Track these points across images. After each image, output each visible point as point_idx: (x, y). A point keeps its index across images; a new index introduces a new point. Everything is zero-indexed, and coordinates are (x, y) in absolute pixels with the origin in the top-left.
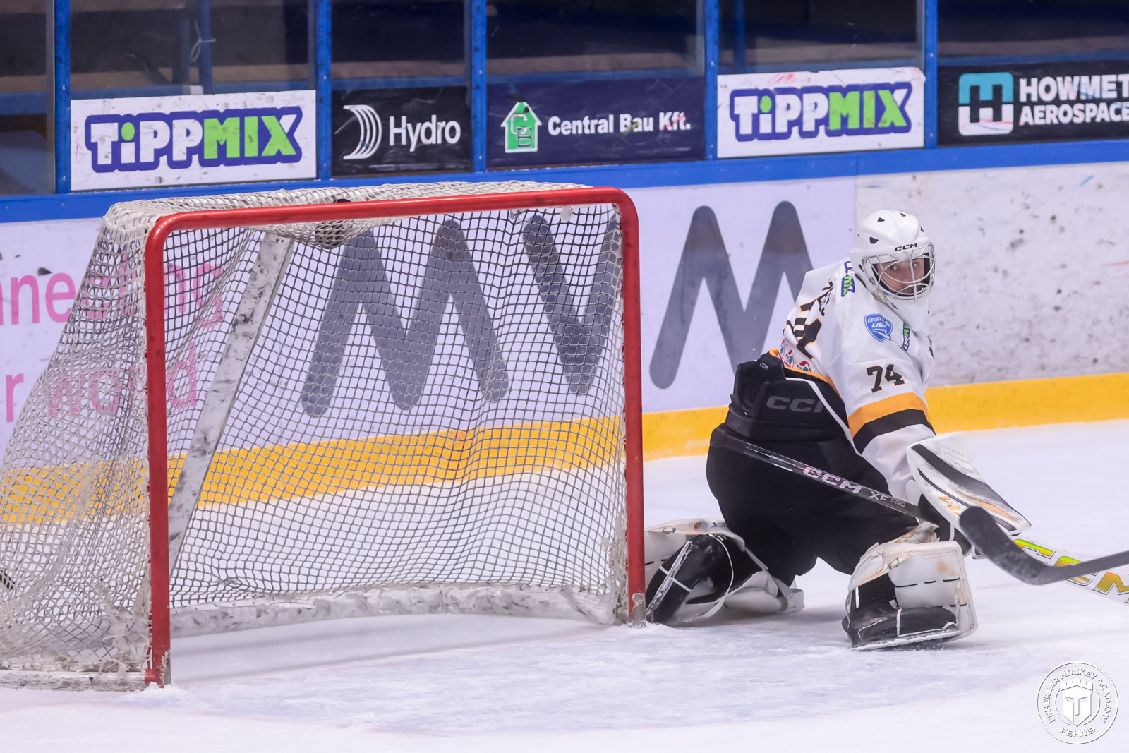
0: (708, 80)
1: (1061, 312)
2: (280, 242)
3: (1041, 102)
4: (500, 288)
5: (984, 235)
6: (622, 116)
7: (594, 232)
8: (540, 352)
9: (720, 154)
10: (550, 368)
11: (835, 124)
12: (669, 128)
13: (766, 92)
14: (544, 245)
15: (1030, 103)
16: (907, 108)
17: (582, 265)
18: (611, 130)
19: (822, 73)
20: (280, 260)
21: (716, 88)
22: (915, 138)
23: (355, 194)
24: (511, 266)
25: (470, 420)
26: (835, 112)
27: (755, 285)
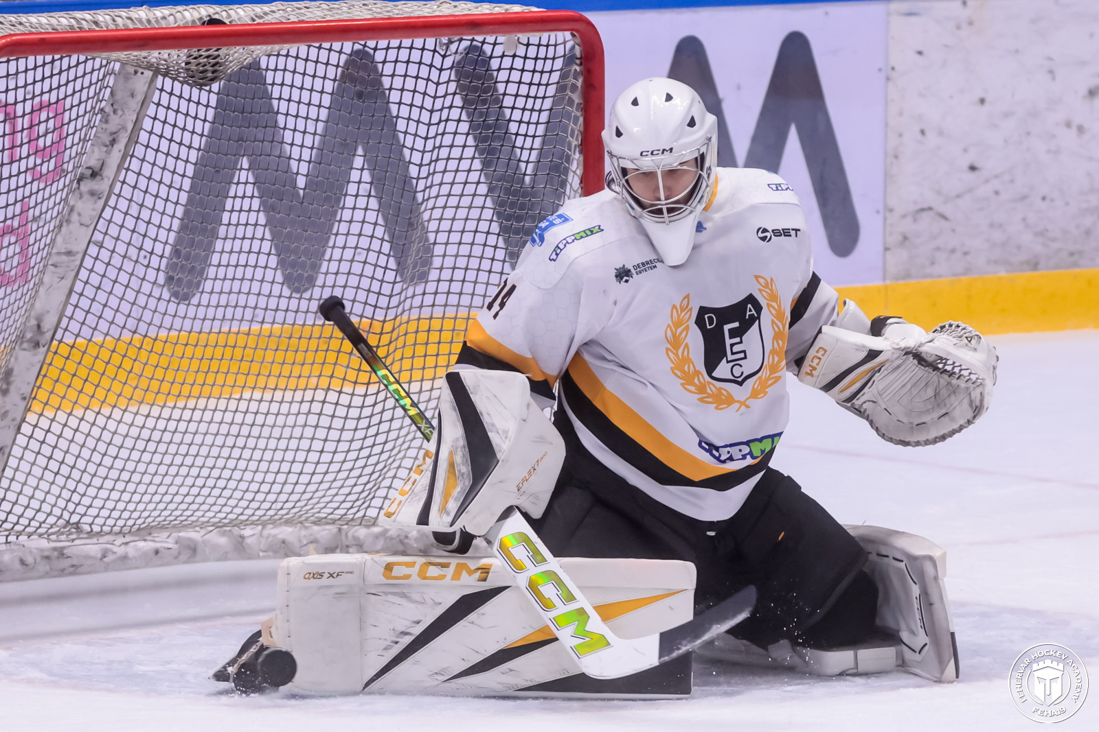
2: (139, 74)
4: (426, 138)
5: (1054, 78)
7: (548, 68)
8: (479, 220)
14: (483, 84)
17: (532, 110)
20: (140, 98)
24: (441, 110)
25: (388, 308)
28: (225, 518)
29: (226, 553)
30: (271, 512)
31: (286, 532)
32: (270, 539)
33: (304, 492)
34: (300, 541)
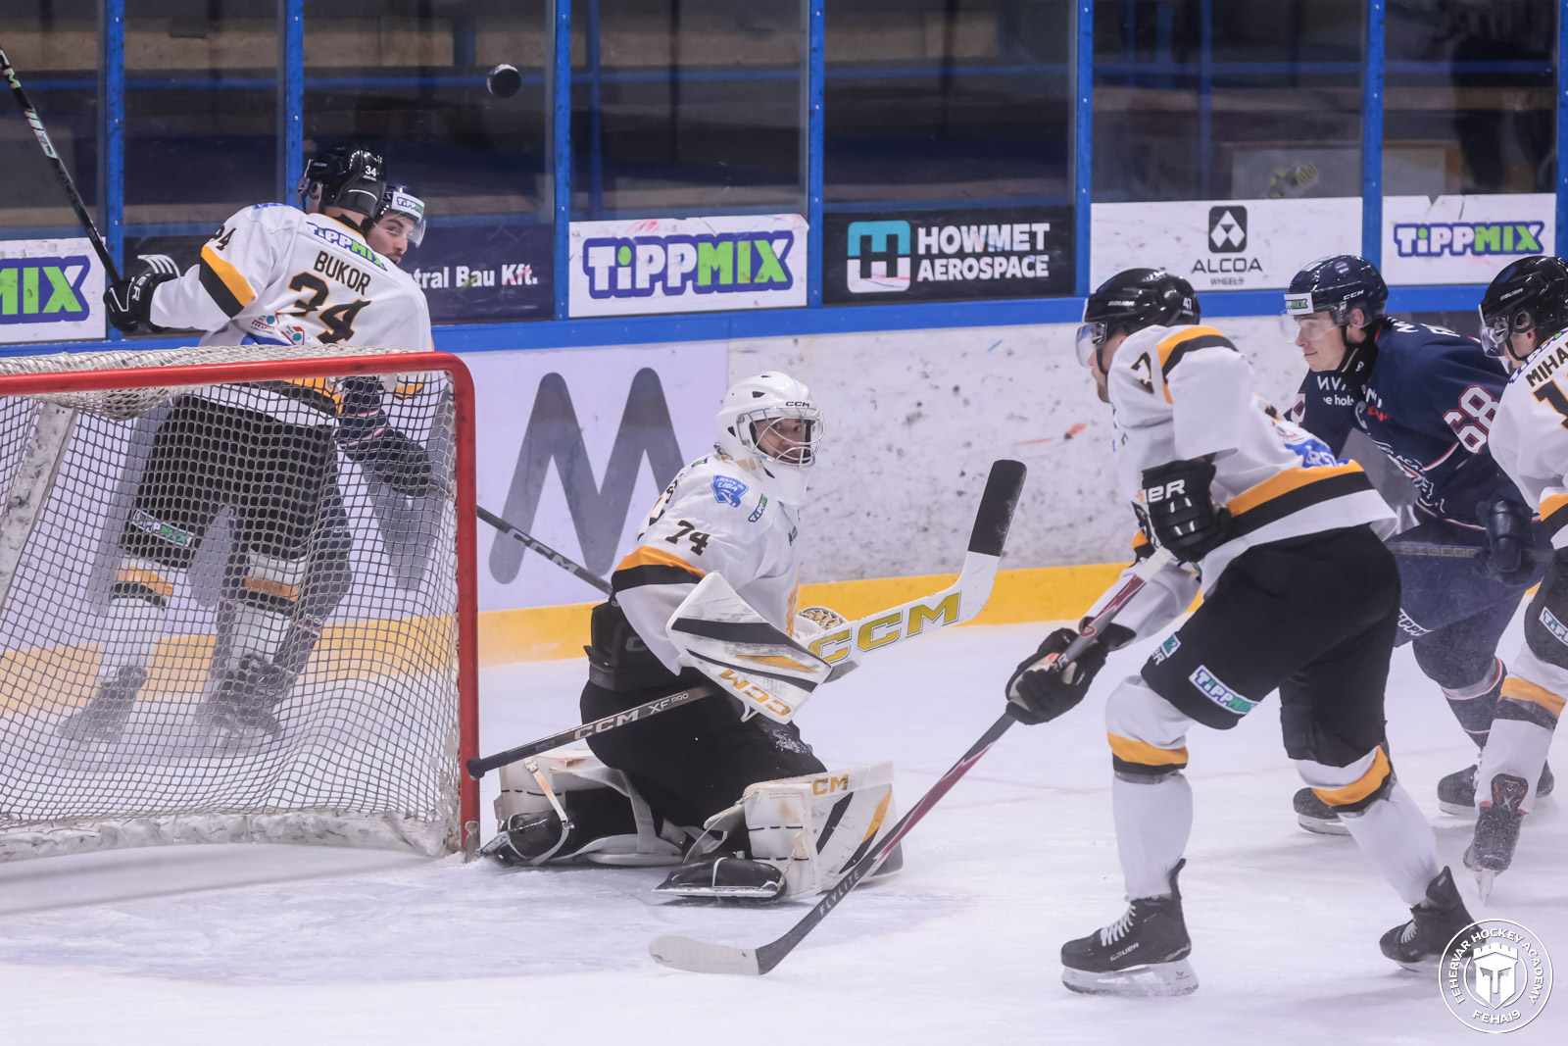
0: (559, 228)
1: (964, 497)
2: (61, 413)
3: (942, 255)
5: (876, 408)
6: (459, 269)
7: (424, 403)
8: (364, 539)
9: (572, 313)
10: (376, 557)
11: (705, 279)
12: (513, 283)
13: (625, 242)
15: (931, 257)
16: (788, 261)
18: (446, 285)
19: (690, 220)
20: (62, 433)
21: (567, 237)
22: (797, 296)
23: (147, 357)
26: (705, 265)
27: (611, 464)
28: (141, 810)
29: (144, 840)
30: (182, 803)
31: (196, 821)
32: (183, 827)
33: (211, 785)
34: (210, 829)
